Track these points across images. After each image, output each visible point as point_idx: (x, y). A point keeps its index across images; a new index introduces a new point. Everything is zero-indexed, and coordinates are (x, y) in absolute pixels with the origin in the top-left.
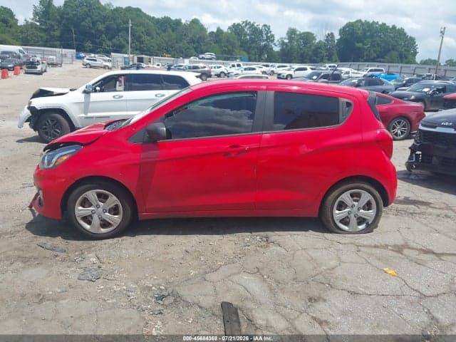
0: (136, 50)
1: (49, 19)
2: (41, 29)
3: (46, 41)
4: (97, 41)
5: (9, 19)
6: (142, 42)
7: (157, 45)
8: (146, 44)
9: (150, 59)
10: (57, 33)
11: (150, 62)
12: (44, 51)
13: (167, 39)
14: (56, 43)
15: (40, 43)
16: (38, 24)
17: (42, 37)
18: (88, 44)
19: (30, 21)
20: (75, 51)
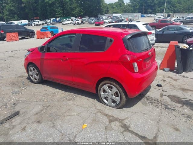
0: (171, 11)
1: (135, 2)
2: (131, 6)
3: (133, 11)
4: (154, 8)
5: (122, 3)
6: (175, 7)
7: (183, 7)
8: (177, 8)
9: (174, 15)
10: (137, 7)
11: (173, 16)
12: (129, 15)
13: (189, 4)
14: (136, 11)
15: (131, 12)
16: (131, 4)
17: (131, 9)
18: (149, 10)
19: (128, 3)
20: (141, 14)
